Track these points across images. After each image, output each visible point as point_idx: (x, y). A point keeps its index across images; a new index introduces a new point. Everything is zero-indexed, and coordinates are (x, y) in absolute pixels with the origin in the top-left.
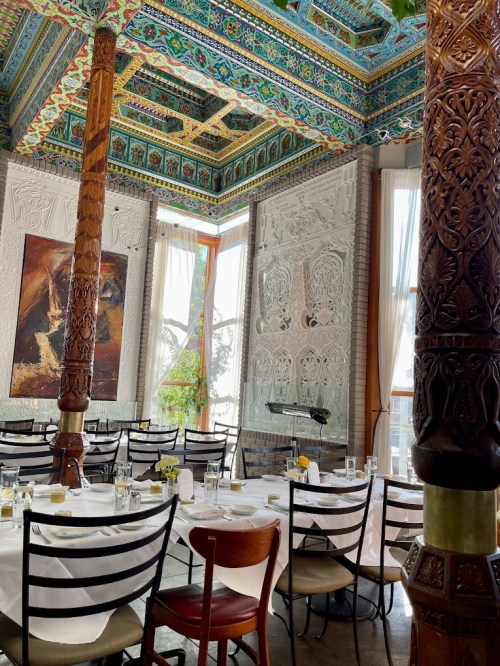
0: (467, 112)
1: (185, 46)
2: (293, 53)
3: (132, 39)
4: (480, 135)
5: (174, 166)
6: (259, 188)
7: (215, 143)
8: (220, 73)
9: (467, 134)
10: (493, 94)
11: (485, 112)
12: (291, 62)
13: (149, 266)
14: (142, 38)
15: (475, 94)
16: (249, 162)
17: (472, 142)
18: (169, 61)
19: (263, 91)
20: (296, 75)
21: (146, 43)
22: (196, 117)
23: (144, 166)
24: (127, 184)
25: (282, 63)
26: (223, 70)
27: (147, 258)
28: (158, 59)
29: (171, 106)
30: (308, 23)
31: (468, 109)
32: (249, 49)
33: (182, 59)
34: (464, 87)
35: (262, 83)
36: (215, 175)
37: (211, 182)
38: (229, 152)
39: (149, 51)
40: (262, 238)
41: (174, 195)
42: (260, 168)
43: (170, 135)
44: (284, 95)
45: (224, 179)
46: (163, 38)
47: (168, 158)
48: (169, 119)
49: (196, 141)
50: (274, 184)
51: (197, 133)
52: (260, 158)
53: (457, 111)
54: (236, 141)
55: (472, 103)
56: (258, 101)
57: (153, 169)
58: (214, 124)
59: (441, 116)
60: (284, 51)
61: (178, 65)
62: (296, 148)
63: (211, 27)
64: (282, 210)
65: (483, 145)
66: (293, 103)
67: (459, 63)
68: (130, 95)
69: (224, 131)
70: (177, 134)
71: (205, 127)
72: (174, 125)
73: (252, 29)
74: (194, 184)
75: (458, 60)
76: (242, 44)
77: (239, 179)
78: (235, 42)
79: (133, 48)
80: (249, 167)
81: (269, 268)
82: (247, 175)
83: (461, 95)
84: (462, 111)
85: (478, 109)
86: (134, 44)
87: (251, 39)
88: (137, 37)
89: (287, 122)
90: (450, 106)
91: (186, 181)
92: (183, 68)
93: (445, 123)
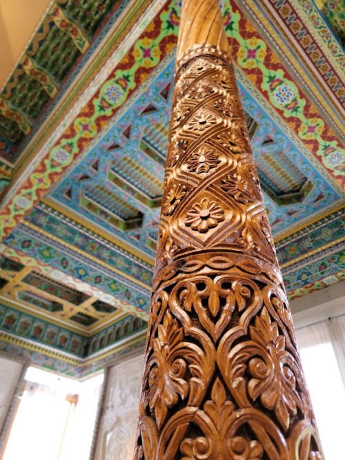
0: (215, 319)
1: (53, 255)
2: (136, 265)
3: (10, 247)
4: (248, 375)
5: (52, 335)
6: (114, 355)
7: (87, 320)
8: (78, 273)
9: (217, 373)
10: (262, 285)
11: (252, 322)
12: (134, 270)
13: (7, 423)
14: (19, 247)
15: (226, 285)
16: (110, 335)
17: (229, 394)
18: (39, 263)
19: (112, 286)
20: (138, 278)
21: (20, 251)
22: (73, 302)
23: (27, 336)
24: (8, 349)
25: (127, 270)
26: (82, 272)
27: (7, 415)
28: (29, 261)
29: (56, 294)
30: (146, 248)
31: (214, 312)
32: (104, 260)
33: (50, 263)
34: (206, 270)
35: (112, 281)
36: (85, 343)
37: (81, 347)
38: (96, 327)
39: (23, 256)
40: (110, 398)
41: (47, 358)
42: (117, 339)
43: (53, 313)
44: (127, 290)
45: (91, 347)
46: (36, 249)
47: (49, 330)
48: (54, 303)
49: (73, 318)
50: (125, 352)
51: (73, 313)
52: (118, 332)
53: (192, 314)
54: (102, 319)
55: (223, 301)
56: (107, 293)
57: (34, 338)
58: (86, 307)
59: (166, 323)
60: (129, 263)
61: (45, 266)
62: (143, 327)
63: (77, 245)
64: (128, 375)
65: (258, 404)
66: (134, 295)
67: (196, 234)
68: (25, 286)
69: (93, 312)
70: (59, 313)
71: (80, 309)
72: (56, 307)
73: (108, 249)
74: (67, 350)
75: (195, 229)
76: (99, 257)
77: (101, 347)
78: (93, 255)
79: (10, 253)
80: (109, 339)
81: (112, 429)
82: (124, 336)
83: (201, 286)
84: (203, 316)
85: (237, 314)
86: (12, 250)
87: (106, 254)
88: (15, 246)
89: (129, 309)
90: (182, 305)
91: (60, 347)
92: (49, 268)
93: (172, 338)
